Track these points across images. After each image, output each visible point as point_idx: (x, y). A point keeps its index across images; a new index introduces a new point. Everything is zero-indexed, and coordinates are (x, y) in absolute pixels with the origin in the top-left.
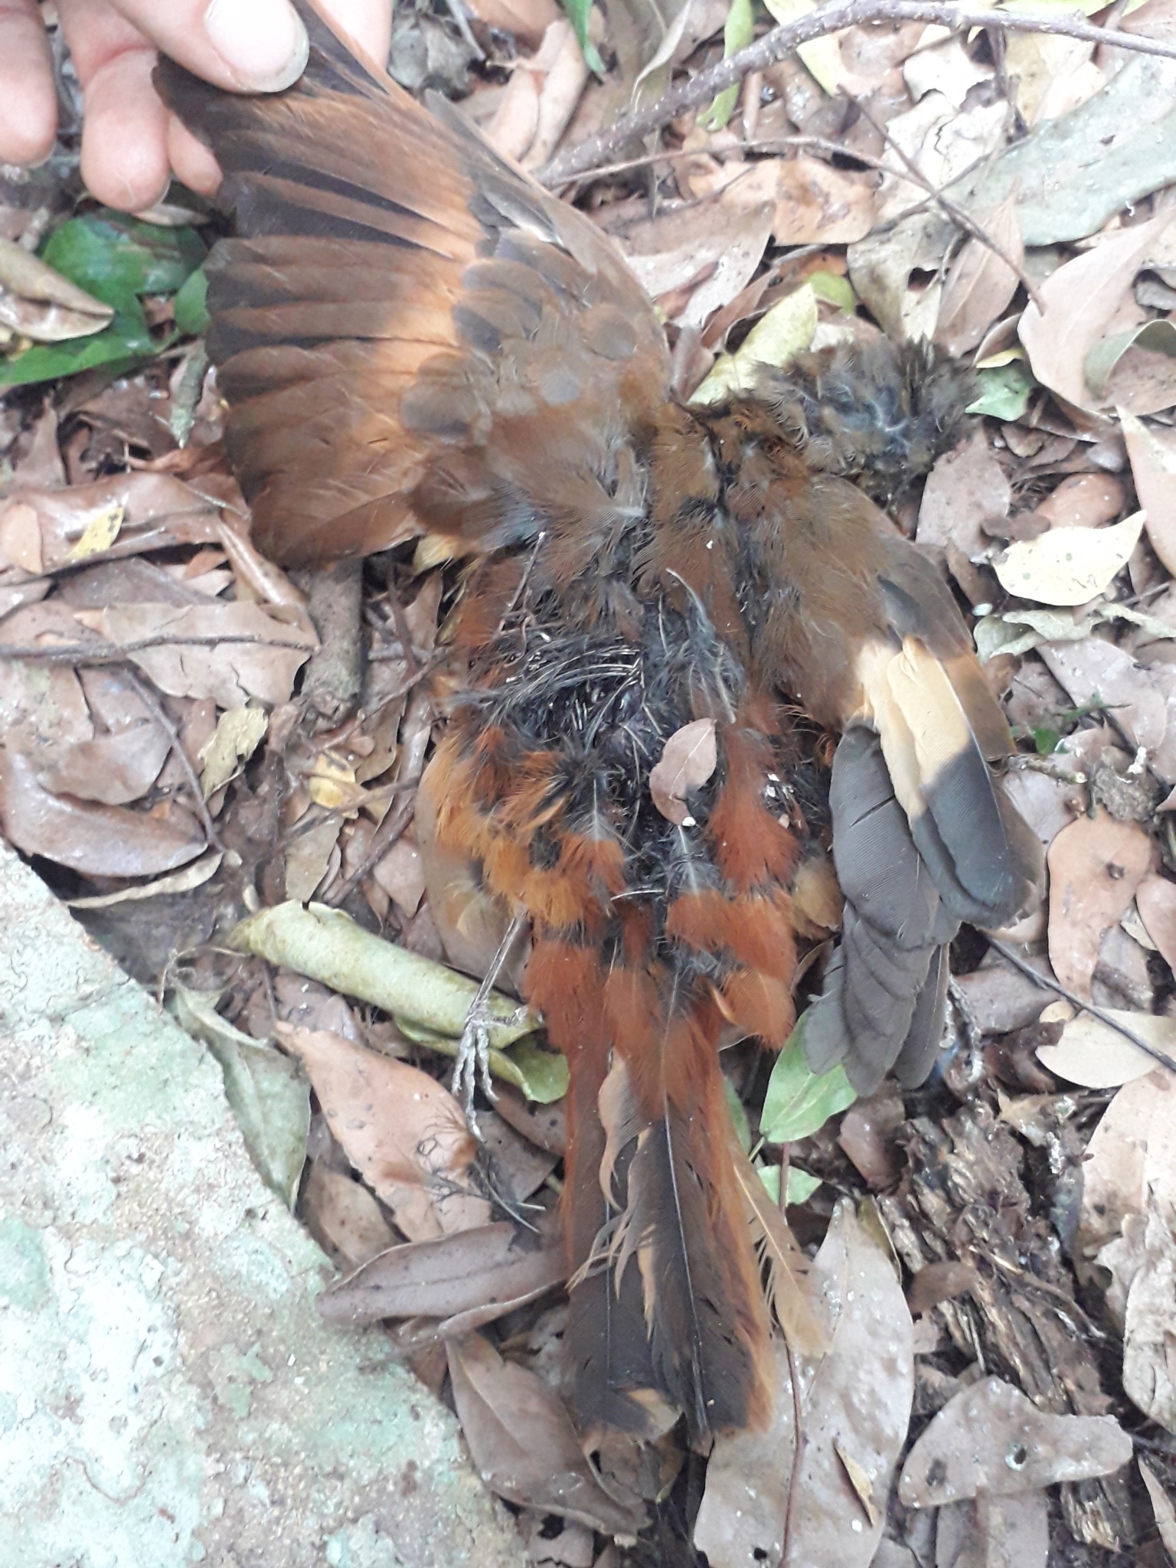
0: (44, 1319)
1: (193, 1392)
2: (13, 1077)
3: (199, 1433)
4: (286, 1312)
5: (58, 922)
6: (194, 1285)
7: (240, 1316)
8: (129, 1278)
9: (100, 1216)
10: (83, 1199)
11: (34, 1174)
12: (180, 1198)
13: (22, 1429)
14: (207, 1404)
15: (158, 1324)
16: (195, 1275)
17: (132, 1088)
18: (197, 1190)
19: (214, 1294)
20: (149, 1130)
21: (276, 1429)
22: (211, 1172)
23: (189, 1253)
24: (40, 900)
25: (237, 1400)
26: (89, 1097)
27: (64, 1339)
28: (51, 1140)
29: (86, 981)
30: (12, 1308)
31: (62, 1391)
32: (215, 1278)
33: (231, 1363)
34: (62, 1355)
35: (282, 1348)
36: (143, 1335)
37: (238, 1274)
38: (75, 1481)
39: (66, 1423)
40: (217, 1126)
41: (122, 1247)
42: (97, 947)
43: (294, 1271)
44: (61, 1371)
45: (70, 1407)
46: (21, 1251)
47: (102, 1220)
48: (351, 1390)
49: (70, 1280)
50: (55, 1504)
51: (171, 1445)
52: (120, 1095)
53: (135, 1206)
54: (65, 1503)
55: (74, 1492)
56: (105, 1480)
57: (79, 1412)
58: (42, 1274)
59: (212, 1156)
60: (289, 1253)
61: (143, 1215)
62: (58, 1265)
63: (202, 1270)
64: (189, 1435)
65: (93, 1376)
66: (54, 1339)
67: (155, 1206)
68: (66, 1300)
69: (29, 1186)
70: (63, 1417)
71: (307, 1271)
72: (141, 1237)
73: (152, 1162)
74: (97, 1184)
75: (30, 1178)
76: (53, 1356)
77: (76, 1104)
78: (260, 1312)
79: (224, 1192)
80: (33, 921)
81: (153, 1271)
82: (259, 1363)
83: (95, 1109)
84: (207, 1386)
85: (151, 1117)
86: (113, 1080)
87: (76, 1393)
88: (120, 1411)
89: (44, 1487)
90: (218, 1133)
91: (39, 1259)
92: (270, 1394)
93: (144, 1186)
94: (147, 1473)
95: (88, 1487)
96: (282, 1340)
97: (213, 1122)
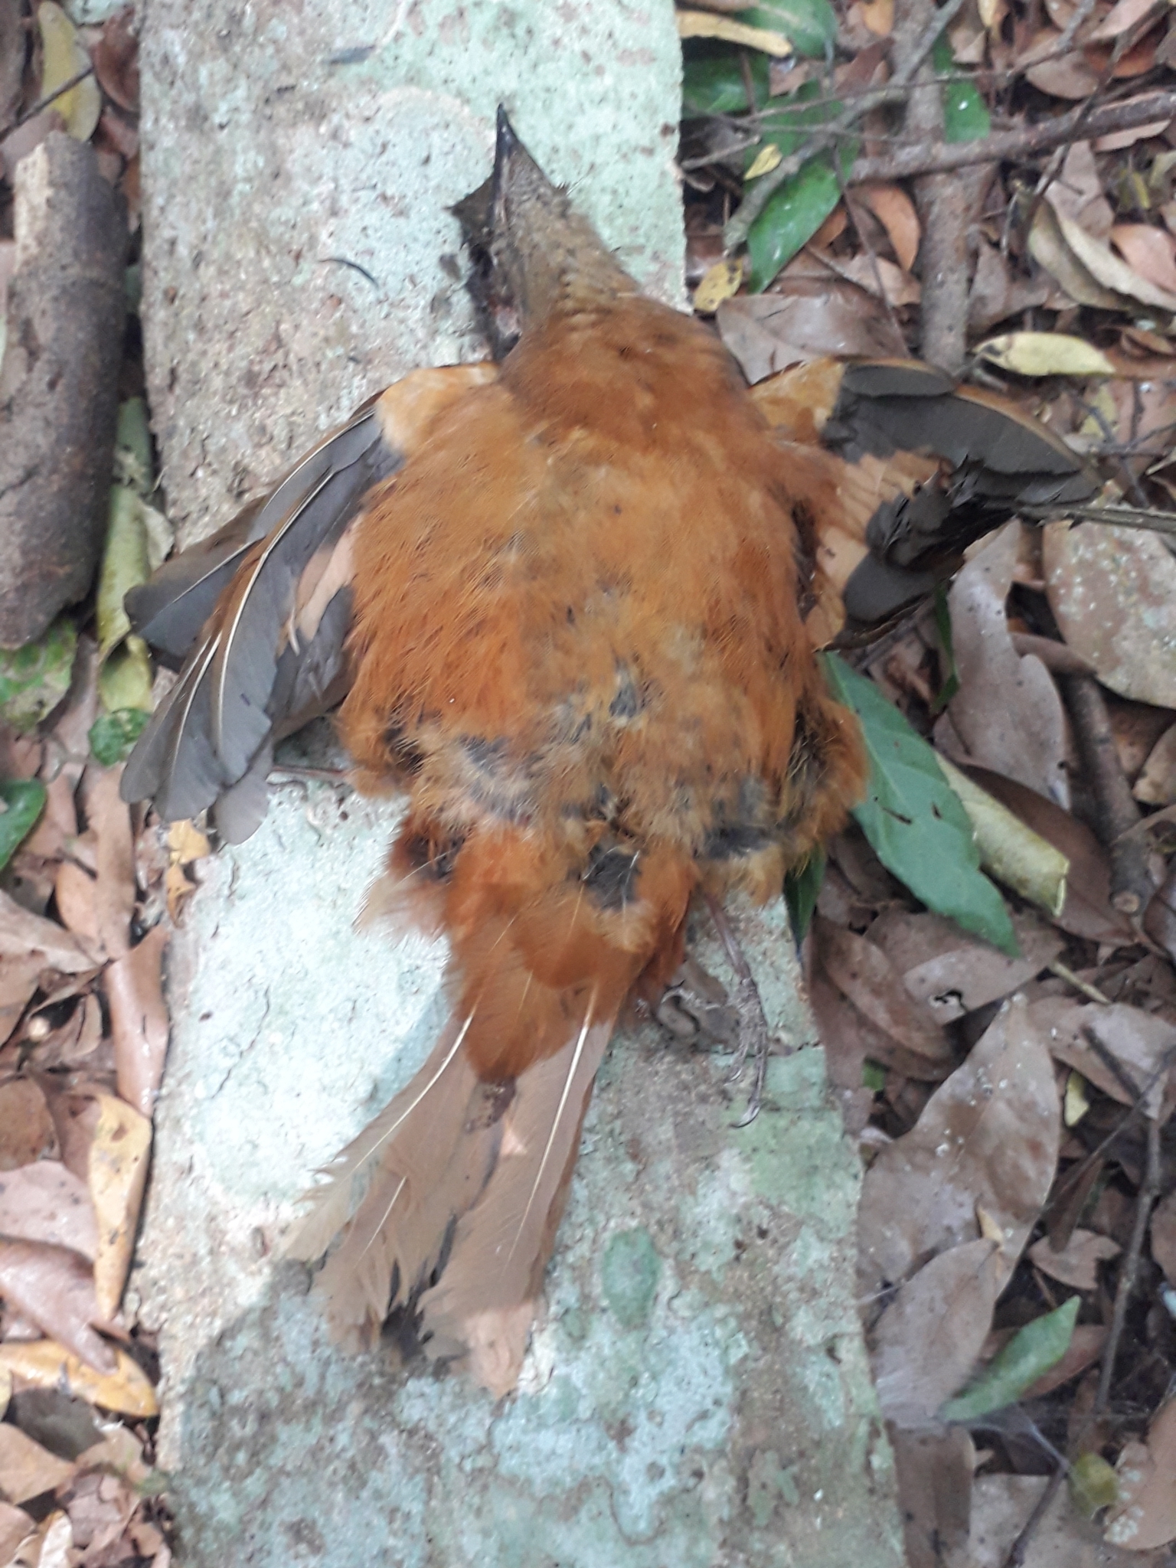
0: (631, 1341)
1: (731, 1483)
2: (693, 1095)
3: (721, 1521)
4: (830, 1446)
5: (784, 955)
6: (765, 1378)
7: (791, 1429)
8: (717, 1343)
9: (714, 1269)
10: (706, 1245)
11: (675, 1197)
12: (785, 1288)
13: (574, 1428)
14: (737, 1500)
15: (725, 1401)
16: (770, 1369)
17: (787, 1159)
18: (802, 1290)
19: (778, 1397)
20: (785, 1209)
21: (781, 1549)
22: (820, 1277)
23: (773, 1344)
24: (777, 926)
25: (762, 1505)
26: (749, 1150)
27: (641, 1368)
28: (701, 1172)
29: (784, 1026)
30: (610, 1313)
31: (620, 1415)
32: (786, 1382)
33: (767, 1469)
34: (634, 1382)
35: (814, 1478)
36: (708, 1404)
37: (805, 1388)
38: (599, 1500)
39: (612, 1445)
40: (841, 1235)
41: (721, 1311)
42: (805, 996)
43: (853, 1410)
44: (627, 1395)
45: (622, 1431)
46: (637, 1267)
47: (715, 1275)
48: (854, 1544)
49: (667, 1318)
50: (575, 1510)
51: (694, 1518)
52: (774, 1162)
53: (746, 1275)
54: (583, 1515)
55: (595, 1512)
56: (625, 1515)
57: (627, 1440)
58: (647, 1297)
59: (826, 1262)
60: (854, 1392)
61: (749, 1287)
62: (664, 1297)
63: (777, 1367)
64: (714, 1520)
65: (651, 1415)
66: (632, 1362)
67: (762, 1284)
68: (659, 1333)
69: (666, 1206)
70: (613, 1438)
71: (862, 1416)
72: (740, 1308)
73: (775, 1241)
74: (722, 1234)
75: (669, 1199)
76: (626, 1377)
77: (735, 1151)
78: (809, 1434)
79: (823, 1302)
80: (765, 944)
81: (741, 1348)
82: (792, 1484)
83: (748, 1166)
84: (744, 1482)
85: (791, 1197)
86: (772, 1143)
87: (631, 1422)
88: (664, 1461)
89: (571, 1490)
90: (840, 1242)
91: (650, 1282)
92: (788, 1514)
93: (761, 1260)
94: (661, 1530)
95: (608, 1512)
96: (817, 1471)
97: (839, 1229)
